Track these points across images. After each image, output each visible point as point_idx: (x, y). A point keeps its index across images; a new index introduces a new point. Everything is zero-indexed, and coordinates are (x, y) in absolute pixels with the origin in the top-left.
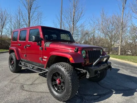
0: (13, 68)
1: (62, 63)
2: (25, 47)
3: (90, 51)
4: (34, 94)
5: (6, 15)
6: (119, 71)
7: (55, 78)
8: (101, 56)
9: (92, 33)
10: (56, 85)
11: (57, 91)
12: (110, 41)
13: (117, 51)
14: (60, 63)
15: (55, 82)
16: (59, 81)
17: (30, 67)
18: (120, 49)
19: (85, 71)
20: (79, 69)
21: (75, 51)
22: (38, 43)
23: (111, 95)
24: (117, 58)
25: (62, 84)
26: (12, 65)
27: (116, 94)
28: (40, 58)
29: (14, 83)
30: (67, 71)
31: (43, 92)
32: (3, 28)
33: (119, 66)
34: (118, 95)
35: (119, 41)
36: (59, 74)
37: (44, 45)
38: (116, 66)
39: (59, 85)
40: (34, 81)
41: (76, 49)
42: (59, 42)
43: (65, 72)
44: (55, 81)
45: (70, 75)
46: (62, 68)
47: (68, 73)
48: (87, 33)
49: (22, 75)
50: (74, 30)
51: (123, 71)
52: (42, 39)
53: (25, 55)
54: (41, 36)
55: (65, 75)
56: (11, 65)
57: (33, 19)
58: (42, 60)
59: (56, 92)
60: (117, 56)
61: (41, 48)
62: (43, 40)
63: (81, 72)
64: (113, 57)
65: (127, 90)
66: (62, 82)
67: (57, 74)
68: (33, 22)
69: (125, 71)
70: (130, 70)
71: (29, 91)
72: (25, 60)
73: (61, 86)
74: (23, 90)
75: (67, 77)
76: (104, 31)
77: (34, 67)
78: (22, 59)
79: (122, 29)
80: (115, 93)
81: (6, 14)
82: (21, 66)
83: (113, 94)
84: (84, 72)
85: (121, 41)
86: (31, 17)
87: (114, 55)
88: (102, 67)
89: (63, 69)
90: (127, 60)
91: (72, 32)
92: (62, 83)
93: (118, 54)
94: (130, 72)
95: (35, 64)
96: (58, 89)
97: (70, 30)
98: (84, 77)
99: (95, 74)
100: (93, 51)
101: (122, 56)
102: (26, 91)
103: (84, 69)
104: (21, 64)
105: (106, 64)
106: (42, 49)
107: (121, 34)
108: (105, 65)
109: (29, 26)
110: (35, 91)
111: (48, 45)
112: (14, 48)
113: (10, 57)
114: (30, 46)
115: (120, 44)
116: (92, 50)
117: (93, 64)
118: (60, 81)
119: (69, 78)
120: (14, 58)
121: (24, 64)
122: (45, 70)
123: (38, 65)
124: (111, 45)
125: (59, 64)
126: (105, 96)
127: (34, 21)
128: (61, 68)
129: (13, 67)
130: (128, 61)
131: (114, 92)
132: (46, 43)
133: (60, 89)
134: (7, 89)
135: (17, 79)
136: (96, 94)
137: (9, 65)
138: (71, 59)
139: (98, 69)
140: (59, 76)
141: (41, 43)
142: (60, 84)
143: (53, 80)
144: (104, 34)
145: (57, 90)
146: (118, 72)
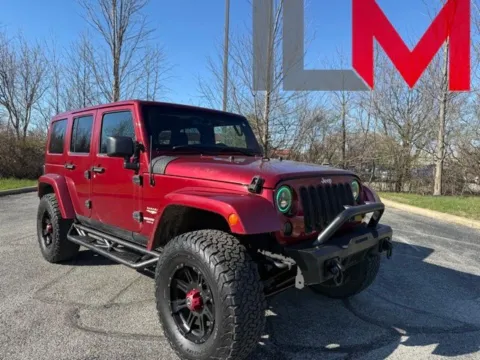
0: (52, 245)
1: (205, 232)
2: (87, 176)
3: (307, 186)
4: (110, 344)
5: (40, 64)
6: (433, 255)
7: (181, 285)
8: (346, 208)
9: (338, 118)
10: (186, 312)
11: (187, 335)
12: (401, 143)
13: (429, 182)
14: (199, 232)
15: (183, 301)
16: (194, 297)
17: (103, 243)
18: (438, 174)
19: (289, 262)
20: (268, 254)
21: (250, 190)
22: (128, 161)
23: (391, 352)
24: (425, 207)
25: (205, 311)
26: (48, 235)
27: (409, 347)
28: (136, 214)
29: (46, 300)
30: (221, 262)
31: (144, 336)
32: (29, 106)
33: (434, 236)
34: (417, 349)
35: (436, 146)
36: (194, 275)
37: (149, 166)
38: (421, 238)
39: (196, 314)
40: (118, 295)
41: (253, 182)
42: (202, 156)
43: (212, 266)
44: (183, 296)
45: (232, 277)
46: (204, 250)
47: (225, 272)
48: (318, 119)
49: (79, 269)
50: (271, 108)
51: (445, 257)
52: (141, 147)
53: (87, 201)
54: (139, 136)
55: (212, 279)
56: (45, 237)
57: (128, 73)
58: (142, 220)
59: (186, 337)
60: (429, 199)
61: (137, 177)
62: (144, 151)
63: (278, 265)
64: (413, 204)
65: (455, 331)
66: (205, 301)
67: (188, 274)
68: (129, 85)
69: (452, 255)
70: (473, 252)
71: (96, 332)
72: (89, 220)
73: (201, 315)
74: (76, 326)
75: (221, 283)
76: (382, 108)
77: (116, 245)
78: (78, 216)
79: (445, 101)
80: (406, 344)
81: (41, 61)
82: (73, 239)
83: (401, 347)
84: (287, 266)
85: (441, 146)
86: (124, 68)
87: (416, 196)
88: (353, 247)
89: (206, 256)
90: (464, 214)
91: (265, 116)
92: (206, 307)
93: (430, 193)
94: (473, 261)
95: (119, 234)
96: (194, 327)
97: (258, 109)
98: (287, 285)
99: (325, 275)
100: (320, 187)
101: (448, 199)
102: (86, 330)
103: (286, 255)
104: (74, 233)
105: (369, 235)
106: (141, 183)
107: (441, 120)
108: (366, 239)
109: (116, 100)
110: (115, 333)
111: (160, 166)
112: (52, 178)
113: (41, 208)
114: (103, 170)
115: (439, 155)
116: (315, 186)
117: (319, 238)
118: (197, 299)
119: (229, 289)
120: (52, 211)
121: (86, 233)
122: (152, 257)
123: (129, 237)
124: (408, 159)
125: (195, 238)
126: (370, 354)
127: (132, 80)
128: (201, 252)
129: (51, 242)
130: (466, 217)
131: (404, 339)
132: (153, 161)
133: (197, 327)
134: (21, 324)
135: (59, 285)
136: (337, 346)
137: (36, 237)
138: (233, 219)
139: (336, 254)
140: (195, 281)
141: (138, 159)
142: (198, 308)
143: (176, 294)
144: (380, 121)
145: (188, 329)
146: (428, 260)
